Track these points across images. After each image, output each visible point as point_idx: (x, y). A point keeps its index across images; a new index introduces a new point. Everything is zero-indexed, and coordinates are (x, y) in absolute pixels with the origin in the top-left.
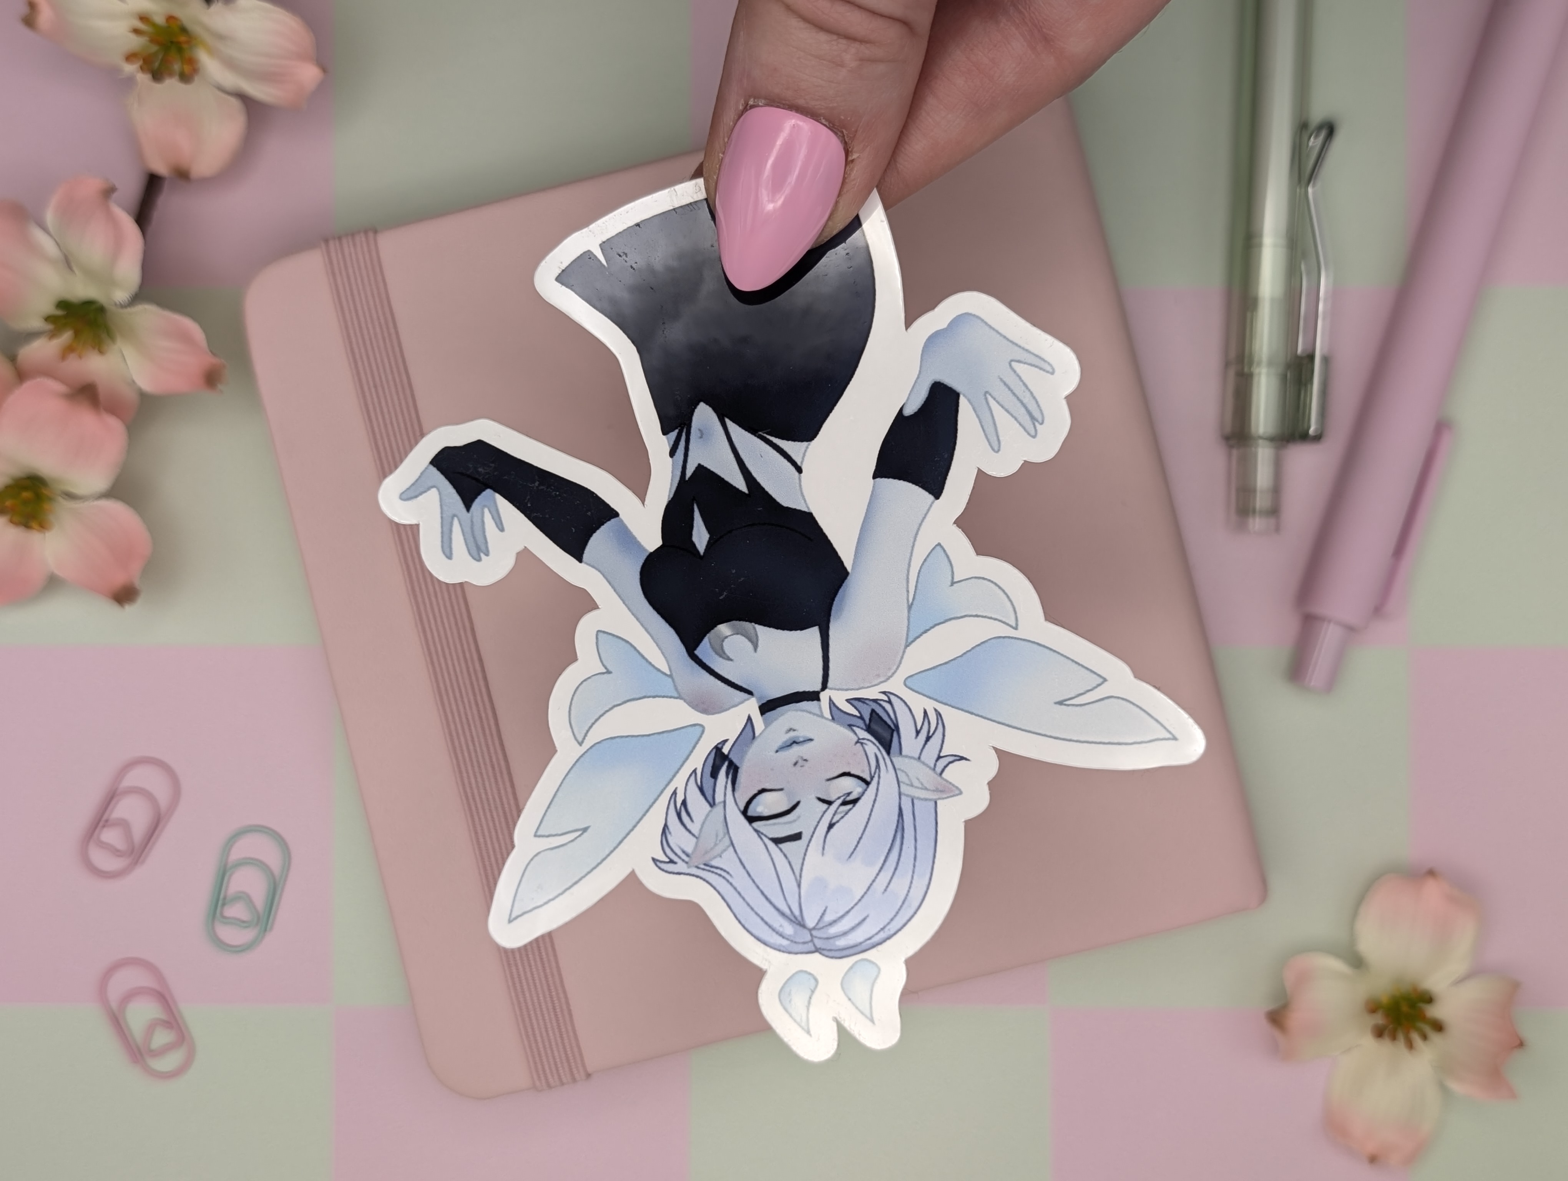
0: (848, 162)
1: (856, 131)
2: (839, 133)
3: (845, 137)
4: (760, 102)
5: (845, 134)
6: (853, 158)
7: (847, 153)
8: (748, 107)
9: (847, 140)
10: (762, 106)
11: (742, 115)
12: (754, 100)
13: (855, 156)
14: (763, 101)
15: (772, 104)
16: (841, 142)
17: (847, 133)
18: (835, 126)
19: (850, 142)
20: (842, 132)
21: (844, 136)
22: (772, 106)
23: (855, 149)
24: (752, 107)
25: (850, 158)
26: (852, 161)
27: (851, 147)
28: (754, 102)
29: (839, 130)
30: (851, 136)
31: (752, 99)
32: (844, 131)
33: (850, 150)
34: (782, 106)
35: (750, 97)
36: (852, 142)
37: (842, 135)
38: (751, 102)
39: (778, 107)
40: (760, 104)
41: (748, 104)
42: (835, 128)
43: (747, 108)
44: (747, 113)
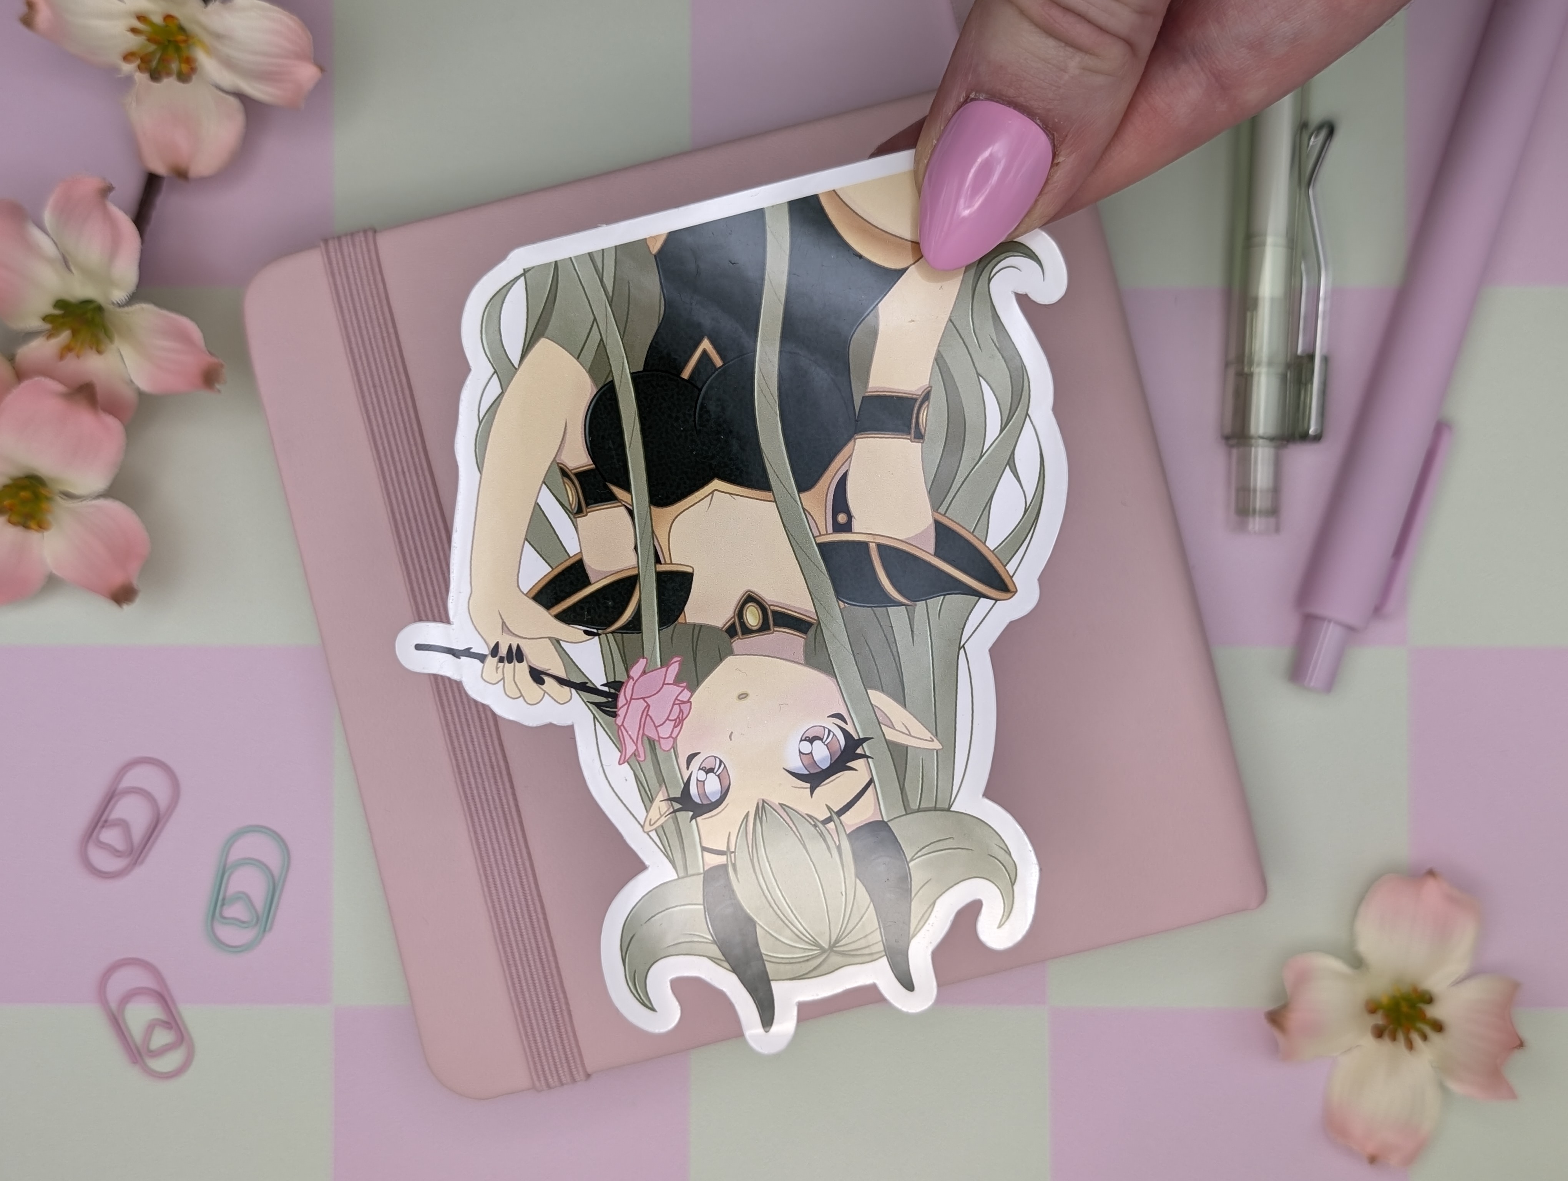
0: (1054, 164)
1: (1066, 136)
2: (1050, 136)
3: (1055, 141)
4: (981, 95)
6: (1058, 161)
7: (1054, 156)
8: (969, 100)
9: (1056, 143)
10: (982, 100)
11: (961, 107)
13: (1061, 159)
14: (984, 96)
15: (993, 99)
16: (1051, 143)
17: (1058, 135)
18: (1049, 128)
20: (1053, 135)
21: (1054, 138)
22: (992, 100)
23: (1062, 153)
24: (972, 100)
25: (1056, 161)
26: (1057, 164)
27: (1059, 151)
28: (975, 95)
29: (1050, 132)
30: (1061, 140)
31: (974, 93)
32: (1055, 133)
33: (1057, 153)
34: (1001, 102)
35: (972, 90)
36: (1060, 146)
38: (972, 96)
39: (997, 102)
40: (981, 98)
41: (969, 97)
42: (1047, 130)
43: (968, 100)
44: (966, 105)
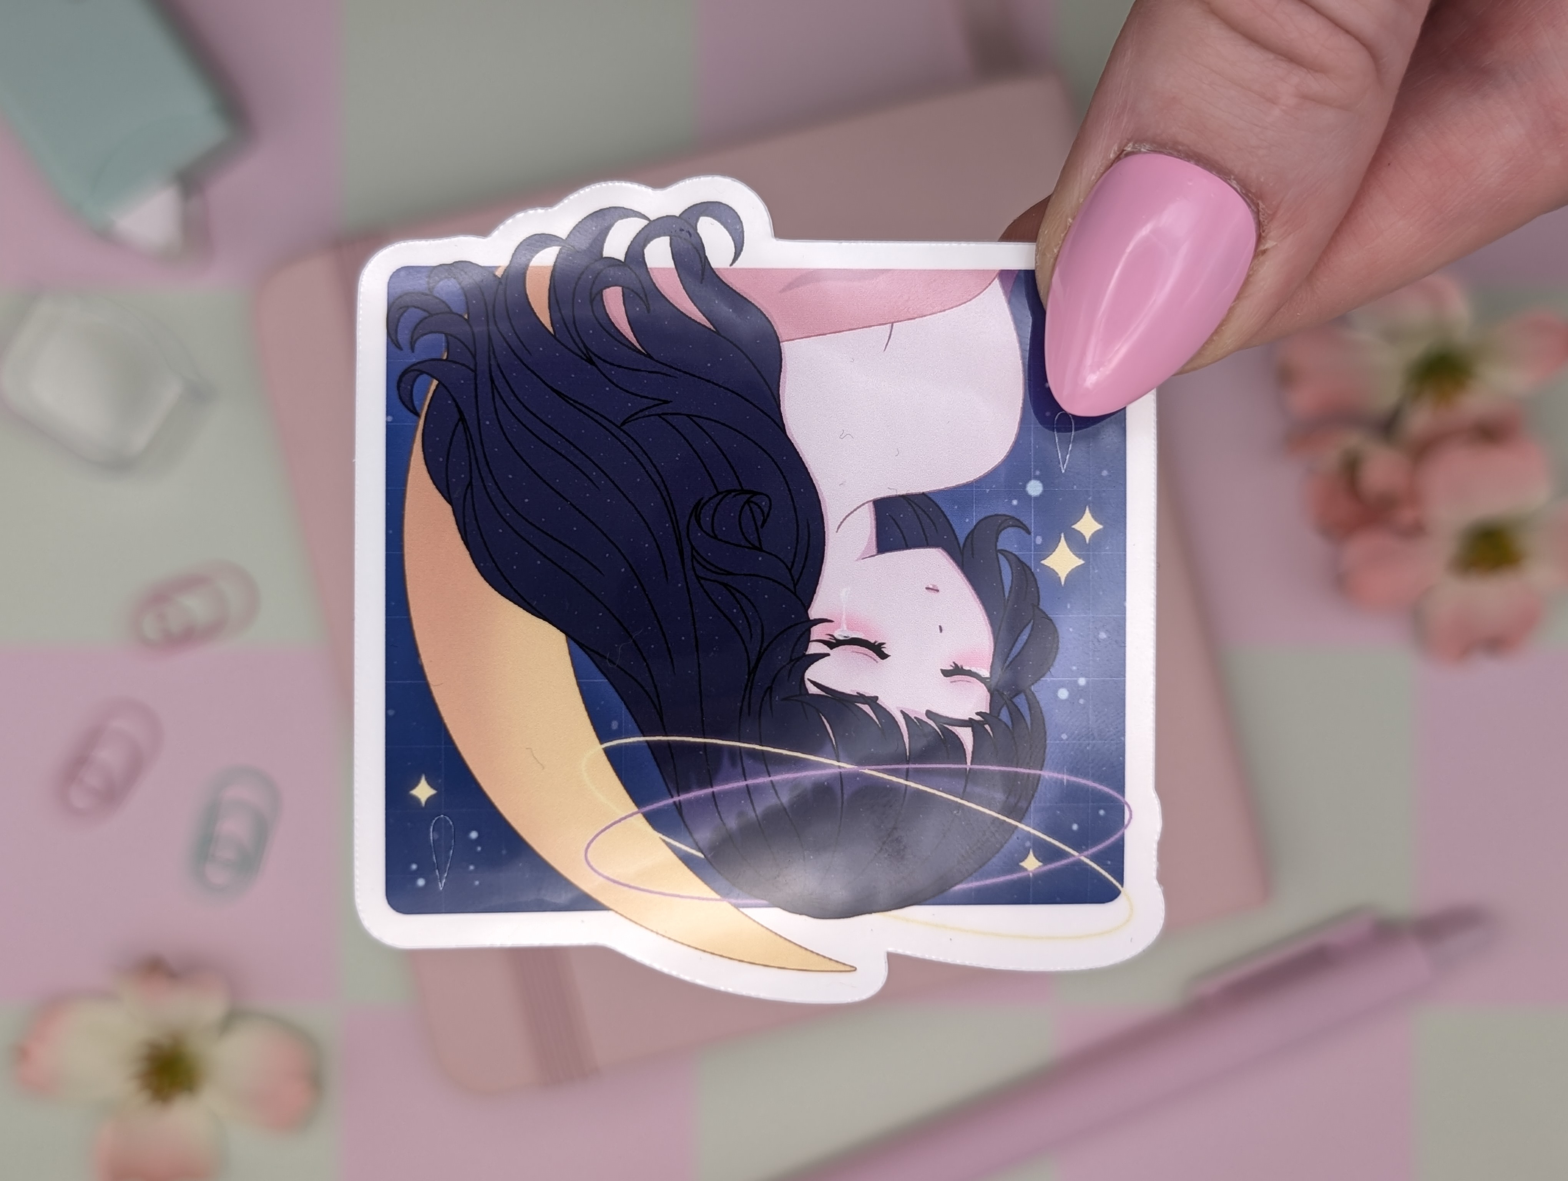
0: (1259, 252)
1: (1279, 207)
2: (1253, 207)
3: (1260, 214)
4: (1143, 145)
5: (1260, 209)
6: (1265, 247)
7: (1260, 238)
8: (1123, 155)
9: (1261, 219)
10: (1145, 153)
11: (1111, 166)
12: (1134, 145)
13: (1269, 244)
14: (1148, 147)
16: (1254, 218)
17: (1264, 206)
18: (1251, 194)
19: (1266, 221)
20: (1257, 205)
21: (1258, 212)
22: (1161, 152)
23: (1272, 234)
24: (1129, 154)
25: (1262, 248)
26: (1265, 251)
27: (1266, 231)
28: (1134, 147)
29: (1253, 199)
30: (1270, 212)
31: (1131, 144)
32: (1261, 202)
33: (1263, 234)
34: (1176, 153)
35: (1129, 141)
36: (1268, 223)
37: (1255, 210)
38: (1129, 149)
39: (1168, 157)
40: (1143, 150)
41: (1123, 150)
42: (1249, 197)
43: (1121, 155)
44: (1121, 161)
